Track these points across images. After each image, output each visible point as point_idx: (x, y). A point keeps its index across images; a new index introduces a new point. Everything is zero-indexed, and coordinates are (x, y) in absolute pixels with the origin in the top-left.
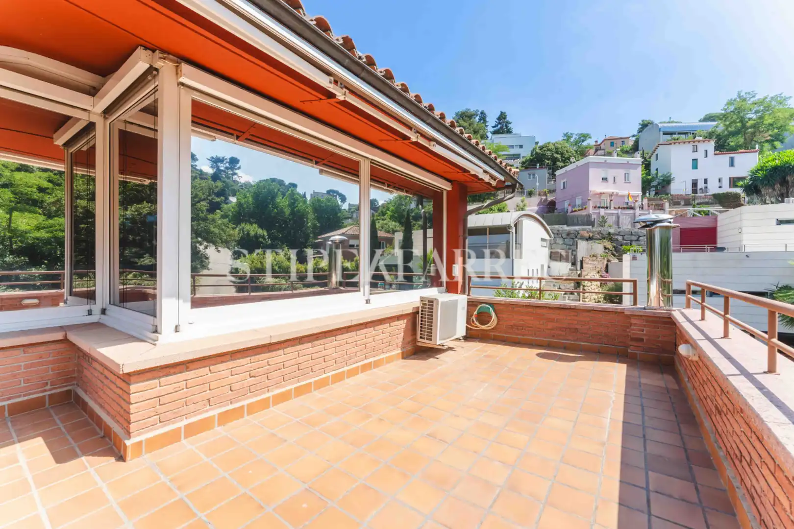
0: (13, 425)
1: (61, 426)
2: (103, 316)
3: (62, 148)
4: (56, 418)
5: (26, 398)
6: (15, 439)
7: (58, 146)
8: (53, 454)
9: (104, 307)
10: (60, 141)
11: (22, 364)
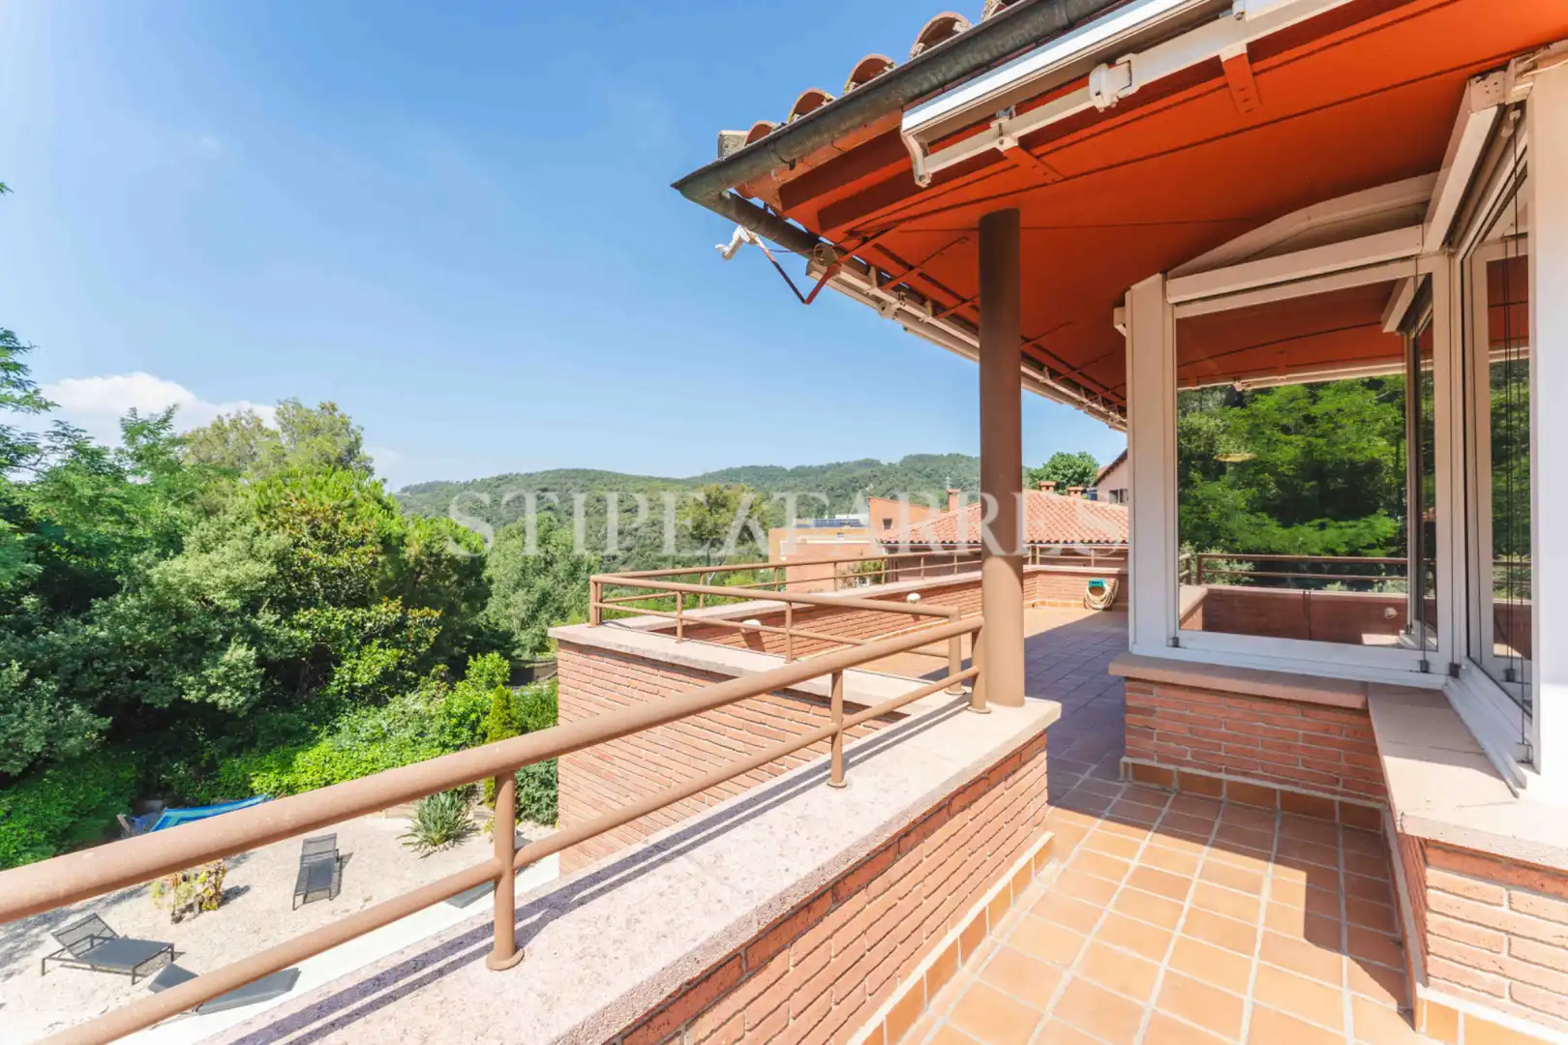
0: (1281, 828)
1: (1342, 871)
2: (1451, 682)
3: (1398, 334)
4: (1341, 851)
5: (1304, 792)
6: (1274, 853)
7: (1391, 334)
8: (1307, 915)
9: (1456, 661)
10: (1391, 325)
11: (1301, 732)
